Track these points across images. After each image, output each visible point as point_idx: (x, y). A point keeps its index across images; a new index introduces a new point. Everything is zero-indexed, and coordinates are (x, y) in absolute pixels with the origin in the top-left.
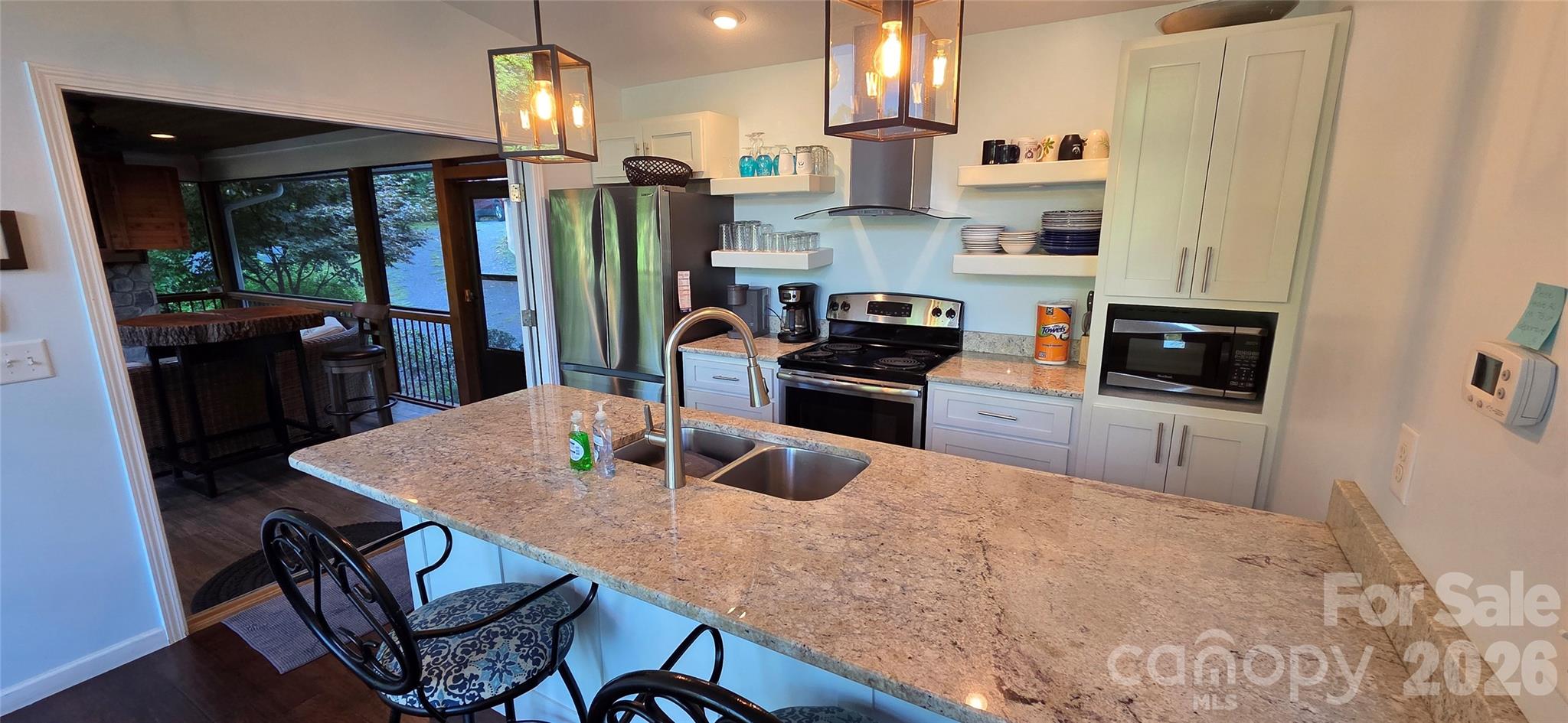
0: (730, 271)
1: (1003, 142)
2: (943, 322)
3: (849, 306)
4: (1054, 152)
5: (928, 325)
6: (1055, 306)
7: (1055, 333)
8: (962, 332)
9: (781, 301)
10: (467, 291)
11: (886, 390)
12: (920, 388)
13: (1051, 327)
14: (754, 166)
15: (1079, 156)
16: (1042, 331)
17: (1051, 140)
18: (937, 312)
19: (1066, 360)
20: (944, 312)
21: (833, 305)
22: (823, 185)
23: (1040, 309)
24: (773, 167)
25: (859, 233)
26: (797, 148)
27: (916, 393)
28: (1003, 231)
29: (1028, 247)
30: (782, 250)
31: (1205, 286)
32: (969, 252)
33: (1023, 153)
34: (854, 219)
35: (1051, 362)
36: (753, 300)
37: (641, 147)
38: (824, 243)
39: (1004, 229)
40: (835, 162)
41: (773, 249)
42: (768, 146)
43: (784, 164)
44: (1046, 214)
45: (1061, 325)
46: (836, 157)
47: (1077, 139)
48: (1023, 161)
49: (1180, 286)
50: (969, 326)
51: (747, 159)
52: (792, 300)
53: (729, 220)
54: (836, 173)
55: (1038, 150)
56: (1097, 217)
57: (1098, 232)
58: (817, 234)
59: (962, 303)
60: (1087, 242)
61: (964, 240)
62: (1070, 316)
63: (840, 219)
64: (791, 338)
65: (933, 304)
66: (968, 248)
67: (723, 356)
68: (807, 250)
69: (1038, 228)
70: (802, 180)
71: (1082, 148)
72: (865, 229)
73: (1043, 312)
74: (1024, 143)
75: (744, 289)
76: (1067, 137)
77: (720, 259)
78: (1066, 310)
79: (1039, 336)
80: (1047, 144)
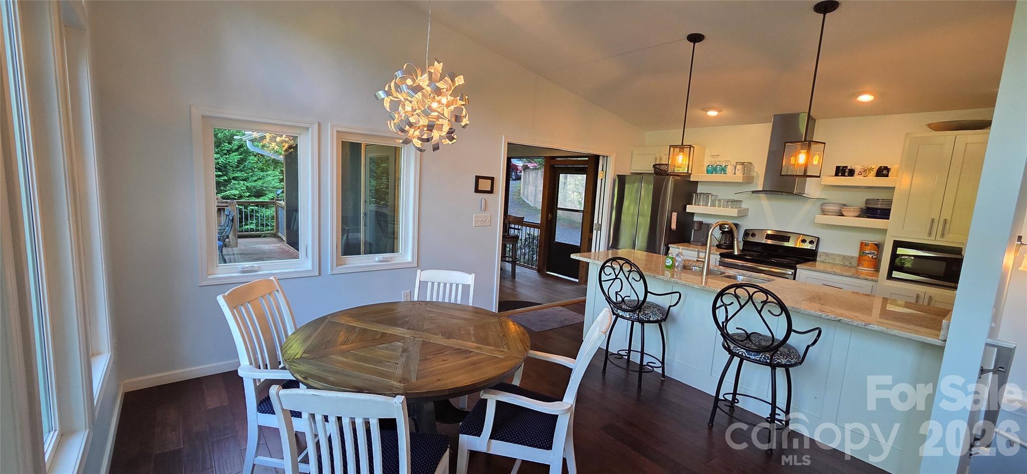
0: (693, 214)
1: (847, 167)
2: (807, 246)
3: (755, 235)
4: (874, 173)
5: (798, 247)
6: (870, 243)
7: (869, 255)
8: (817, 252)
9: (720, 230)
10: (550, 215)
11: (772, 270)
12: (793, 271)
13: (867, 252)
14: (712, 170)
15: (887, 176)
16: (862, 253)
17: (873, 167)
18: (804, 241)
19: (874, 268)
20: (808, 241)
21: (746, 233)
22: (749, 179)
23: (862, 243)
24: (723, 170)
25: (765, 203)
26: (736, 163)
27: (791, 273)
28: (844, 206)
29: (857, 214)
30: (723, 207)
31: (943, 235)
32: (825, 215)
33: (856, 173)
34: (762, 195)
35: (865, 269)
36: (704, 228)
37: (658, 158)
38: (744, 206)
39: (844, 205)
40: (755, 170)
41: (719, 206)
42: (721, 161)
43: (729, 170)
44: (867, 200)
45: (873, 251)
46: (756, 167)
47: (887, 169)
48: (856, 176)
49: (930, 234)
50: (820, 250)
51: (710, 166)
52: (726, 230)
53: (695, 192)
54: (755, 174)
55: (865, 172)
56: (890, 202)
57: (890, 210)
58: (741, 201)
59: (818, 238)
60: (884, 214)
61: (821, 209)
62: (878, 248)
63: (755, 195)
64: (723, 247)
65: (801, 238)
66: (824, 212)
67: (691, 250)
68: (736, 208)
69: (863, 206)
70: (739, 177)
71: (888, 172)
72: (768, 200)
73: (863, 245)
74: (858, 168)
75: (701, 223)
76: (881, 167)
77: (690, 209)
78: (876, 244)
79: (860, 255)
80: (871, 169)
